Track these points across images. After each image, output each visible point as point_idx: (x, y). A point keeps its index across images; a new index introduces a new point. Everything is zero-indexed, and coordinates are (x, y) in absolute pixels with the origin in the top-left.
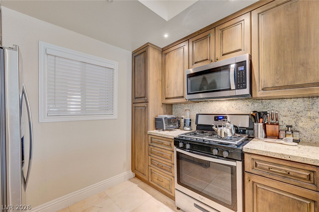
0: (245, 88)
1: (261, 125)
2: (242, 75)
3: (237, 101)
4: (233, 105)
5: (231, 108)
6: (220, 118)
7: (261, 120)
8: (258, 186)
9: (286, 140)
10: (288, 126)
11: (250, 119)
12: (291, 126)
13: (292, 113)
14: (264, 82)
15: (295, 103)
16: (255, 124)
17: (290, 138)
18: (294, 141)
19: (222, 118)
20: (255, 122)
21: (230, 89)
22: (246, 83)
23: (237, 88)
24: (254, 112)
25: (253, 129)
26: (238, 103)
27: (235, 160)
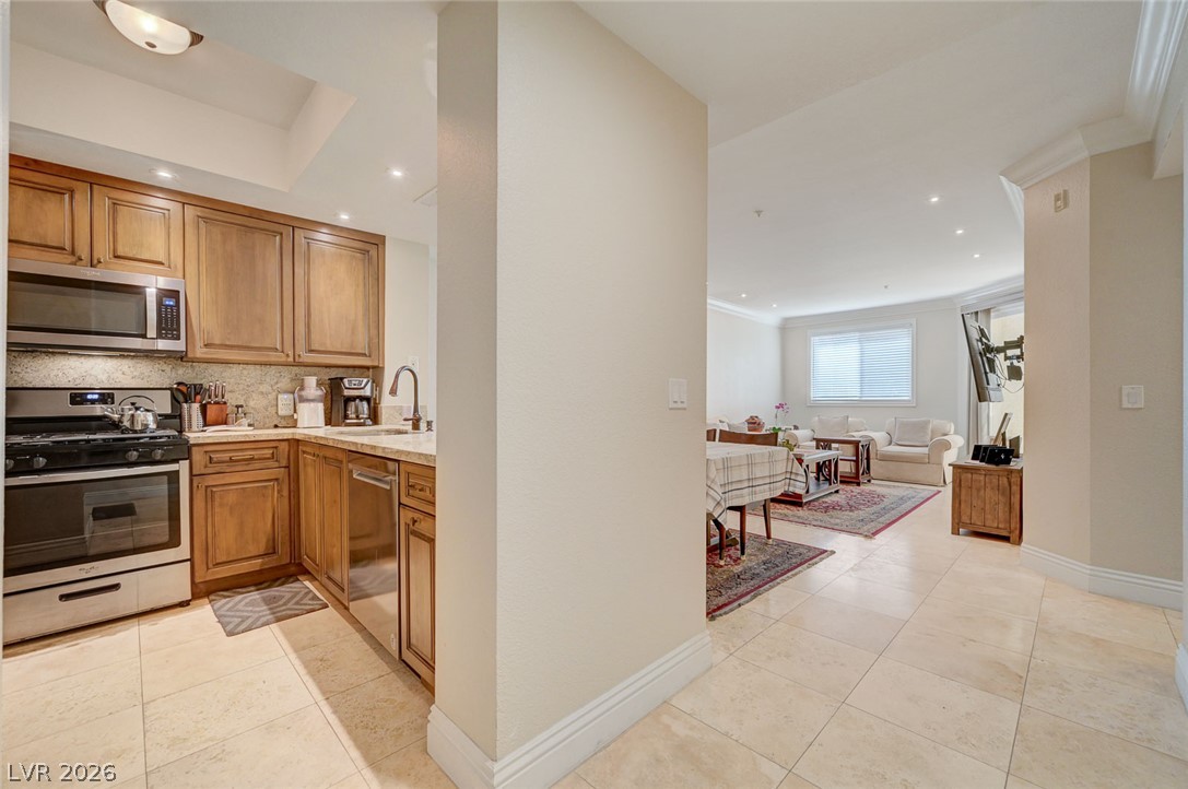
0: (178, 338)
1: (196, 406)
2: (172, 315)
3: (135, 360)
4: (125, 368)
5: (119, 374)
6: (89, 397)
7: (198, 397)
8: (214, 489)
9: (240, 425)
10: (238, 407)
11: (173, 397)
12: (242, 406)
13: (241, 387)
14: (208, 333)
15: (245, 372)
16: (185, 405)
17: (245, 421)
18: (250, 425)
19: (96, 397)
20: (186, 402)
21: (144, 336)
22: (178, 330)
23: (160, 336)
24: (179, 384)
25: (180, 417)
26: (139, 365)
27: (176, 461)
